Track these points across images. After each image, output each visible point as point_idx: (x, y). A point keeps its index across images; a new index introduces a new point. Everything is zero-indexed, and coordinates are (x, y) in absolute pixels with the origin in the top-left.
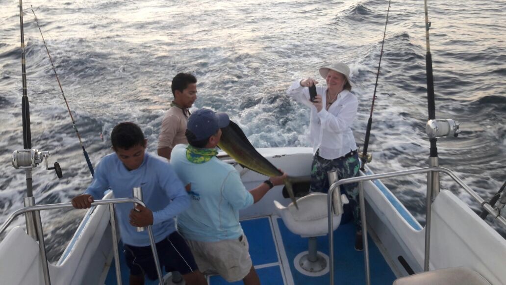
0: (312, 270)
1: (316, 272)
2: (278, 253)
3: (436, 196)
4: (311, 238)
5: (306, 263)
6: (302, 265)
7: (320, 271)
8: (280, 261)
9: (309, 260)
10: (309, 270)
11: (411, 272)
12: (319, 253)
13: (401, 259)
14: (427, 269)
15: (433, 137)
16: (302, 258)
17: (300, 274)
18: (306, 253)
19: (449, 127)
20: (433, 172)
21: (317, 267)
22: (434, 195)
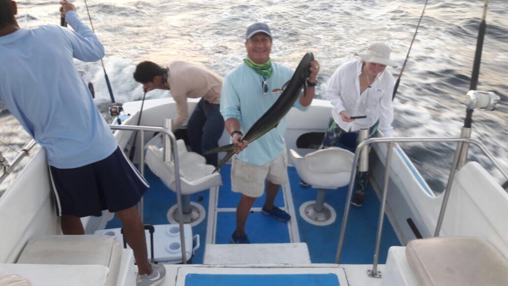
0: (316, 219)
1: (320, 221)
2: (285, 199)
3: (462, 166)
4: (320, 189)
5: (311, 212)
6: (307, 213)
7: (324, 221)
8: (286, 206)
9: (315, 209)
10: (314, 218)
11: (419, 236)
12: (326, 205)
13: (410, 222)
14: (437, 234)
15: (471, 107)
16: (308, 207)
17: (304, 221)
18: (313, 202)
19: (490, 100)
20: (463, 142)
21: (321, 217)
22: (460, 164)
